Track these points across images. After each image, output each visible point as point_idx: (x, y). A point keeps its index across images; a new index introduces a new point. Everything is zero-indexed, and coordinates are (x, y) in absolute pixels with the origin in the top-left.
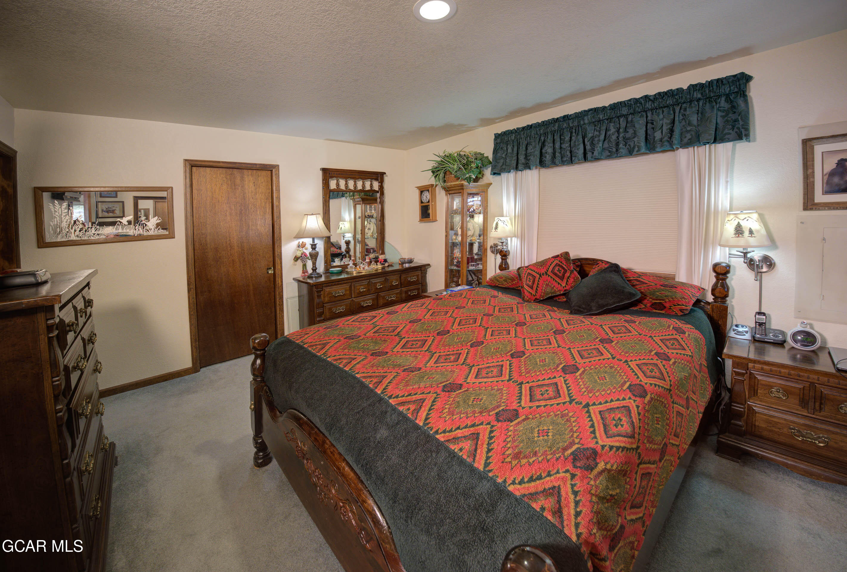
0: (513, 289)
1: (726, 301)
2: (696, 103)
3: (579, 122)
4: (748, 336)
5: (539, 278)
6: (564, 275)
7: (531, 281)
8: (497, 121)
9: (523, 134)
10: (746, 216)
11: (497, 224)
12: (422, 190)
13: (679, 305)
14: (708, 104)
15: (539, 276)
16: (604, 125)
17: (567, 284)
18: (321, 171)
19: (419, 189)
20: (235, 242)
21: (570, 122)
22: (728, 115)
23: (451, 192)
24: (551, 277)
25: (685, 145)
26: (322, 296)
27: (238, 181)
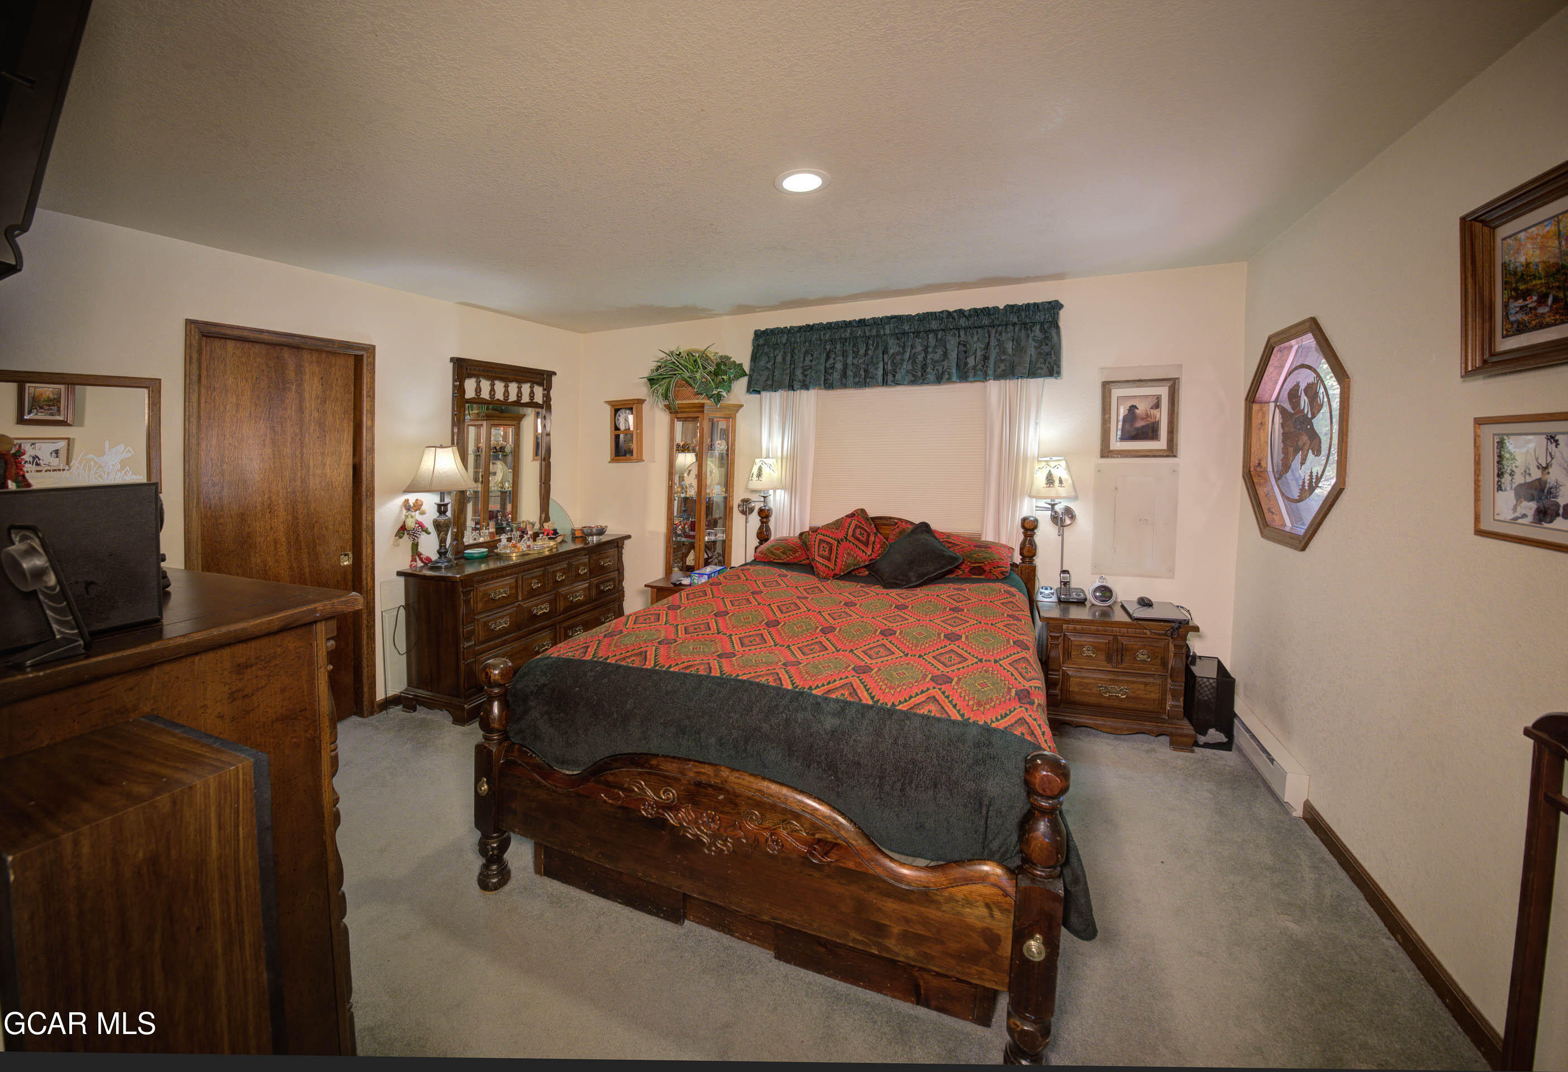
0: (795, 564)
1: (1034, 560)
2: (1012, 328)
3: (878, 331)
4: (1054, 599)
5: (838, 546)
6: (868, 539)
7: (827, 550)
8: (758, 310)
9: (800, 337)
10: (1057, 463)
11: (760, 469)
12: (617, 408)
13: (999, 567)
14: (1023, 331)
15: (836, 542)
16: (910, 339)
17: (873, 551)
18: (452, 364)
19: (612, 406)
20: (281, 501)
21: (867, 329)
22: (1041, 346)
23: (680, 415)
24: (853, 544)
25: (997, 377)
26: (472, 599)
27: (291, 374)
